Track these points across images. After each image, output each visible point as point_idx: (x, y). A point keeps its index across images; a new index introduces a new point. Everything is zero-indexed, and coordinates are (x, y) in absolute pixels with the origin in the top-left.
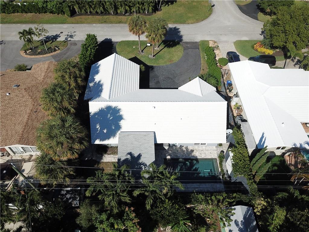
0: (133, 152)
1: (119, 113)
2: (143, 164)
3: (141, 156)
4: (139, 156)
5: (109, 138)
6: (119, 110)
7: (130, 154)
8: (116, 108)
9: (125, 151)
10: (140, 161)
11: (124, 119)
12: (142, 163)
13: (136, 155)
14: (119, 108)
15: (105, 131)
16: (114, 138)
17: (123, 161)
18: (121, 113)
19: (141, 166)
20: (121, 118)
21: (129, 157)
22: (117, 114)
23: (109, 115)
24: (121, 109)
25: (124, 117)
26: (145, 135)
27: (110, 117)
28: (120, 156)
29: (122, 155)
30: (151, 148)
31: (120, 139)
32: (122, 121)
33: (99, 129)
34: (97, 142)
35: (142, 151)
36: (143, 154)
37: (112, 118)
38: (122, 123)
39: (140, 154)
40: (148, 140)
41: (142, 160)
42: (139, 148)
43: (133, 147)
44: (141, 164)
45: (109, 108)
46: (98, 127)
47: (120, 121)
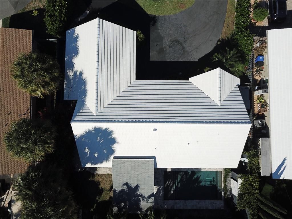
0: (130, 183)
1: (111, 135)
2: (141, 196)
3: (139, 186)
4: (137, 187)
5: (101, 162)
6: (111, 132)
7: (127, 184)
8: (107, 130)
9: (121, 181)
10: (138, 193)
11: (117, 143)
12: (140, 194)
13: (133, 186)
14: (111, 130)
15: (96, 155)
16: (107, 162)
17: (119, 192)
18: (113, 136)
19: (139, 198)
20: (114, 141)
21: (125, 187)
22: (109, 137)
23: (99, 138)
24: (113, 132)
25: (118, 140)
26: (143, 163)
27: (100, 140)
28: (116, 187)
29: (118, 186)
30: (150, 178)
31: (114, 167)
32: (115, 144)
33: (88, 153)
34: (88, 165)
35: (140, 181)
36: (141, 185)
37: (102, 141)
38: (115, 147)
39: (138, 185)
40: (147, 169)
41: (140, 191)
42: (136, 178)
43: (129, 176)
44: (138, 196)
45: (98, 130)
46: (87, 150)
47: (113, 144)
